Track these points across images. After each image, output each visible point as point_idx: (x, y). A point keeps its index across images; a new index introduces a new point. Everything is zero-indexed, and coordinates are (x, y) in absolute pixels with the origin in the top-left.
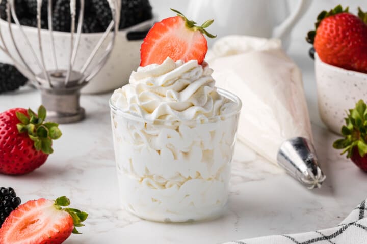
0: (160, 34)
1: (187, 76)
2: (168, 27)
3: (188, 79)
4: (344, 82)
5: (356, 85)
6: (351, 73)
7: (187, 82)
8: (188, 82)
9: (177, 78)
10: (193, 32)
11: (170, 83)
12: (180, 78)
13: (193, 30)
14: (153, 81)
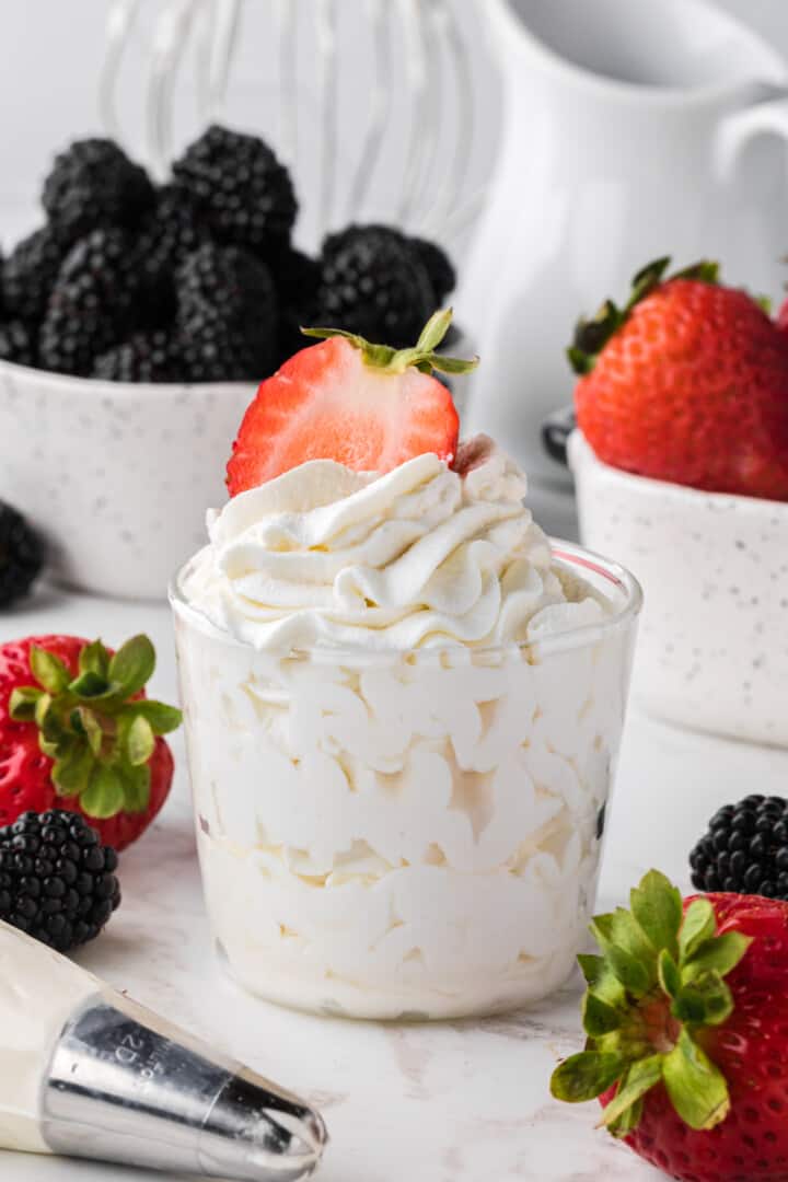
0: (283, 415)
1: (411, 507)
2: (306, 385)
3: (416, 519)
4: (697, 537)
5: (740, 545)
6: (722, 501)
7: (410, 530)
8: (417, 529)
9: (378, 520)
10: (395, 377)
11: (353, 535)
12: (388, 516)
13: (395, 372)
14: (292, 527)
